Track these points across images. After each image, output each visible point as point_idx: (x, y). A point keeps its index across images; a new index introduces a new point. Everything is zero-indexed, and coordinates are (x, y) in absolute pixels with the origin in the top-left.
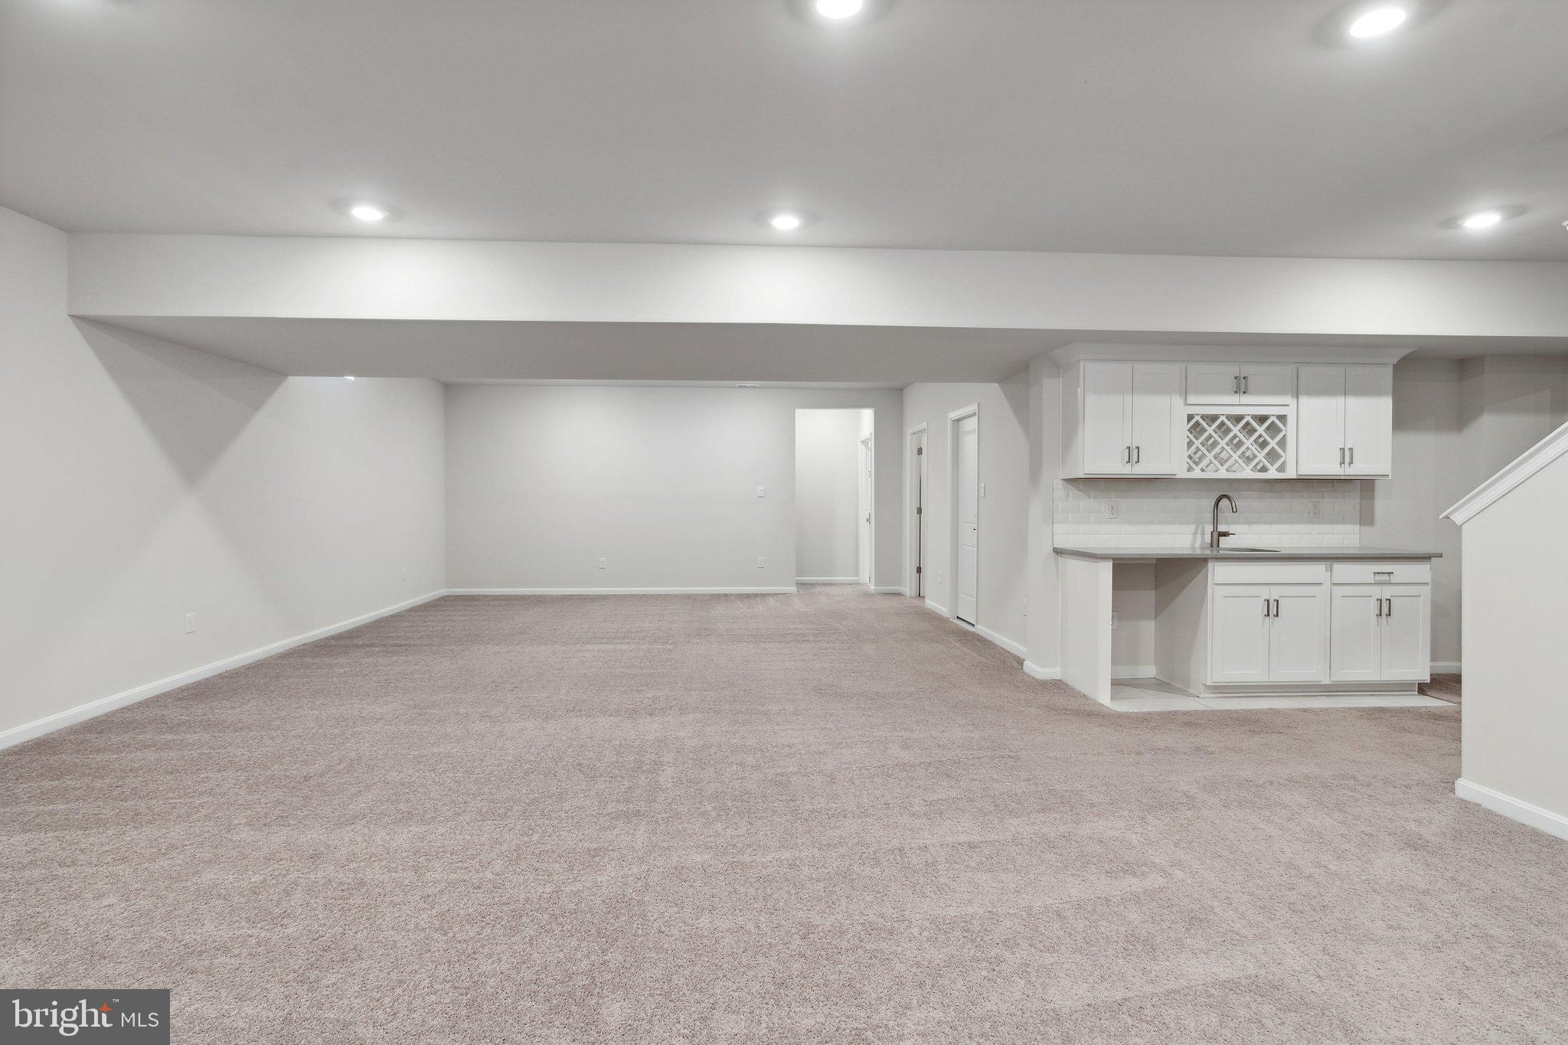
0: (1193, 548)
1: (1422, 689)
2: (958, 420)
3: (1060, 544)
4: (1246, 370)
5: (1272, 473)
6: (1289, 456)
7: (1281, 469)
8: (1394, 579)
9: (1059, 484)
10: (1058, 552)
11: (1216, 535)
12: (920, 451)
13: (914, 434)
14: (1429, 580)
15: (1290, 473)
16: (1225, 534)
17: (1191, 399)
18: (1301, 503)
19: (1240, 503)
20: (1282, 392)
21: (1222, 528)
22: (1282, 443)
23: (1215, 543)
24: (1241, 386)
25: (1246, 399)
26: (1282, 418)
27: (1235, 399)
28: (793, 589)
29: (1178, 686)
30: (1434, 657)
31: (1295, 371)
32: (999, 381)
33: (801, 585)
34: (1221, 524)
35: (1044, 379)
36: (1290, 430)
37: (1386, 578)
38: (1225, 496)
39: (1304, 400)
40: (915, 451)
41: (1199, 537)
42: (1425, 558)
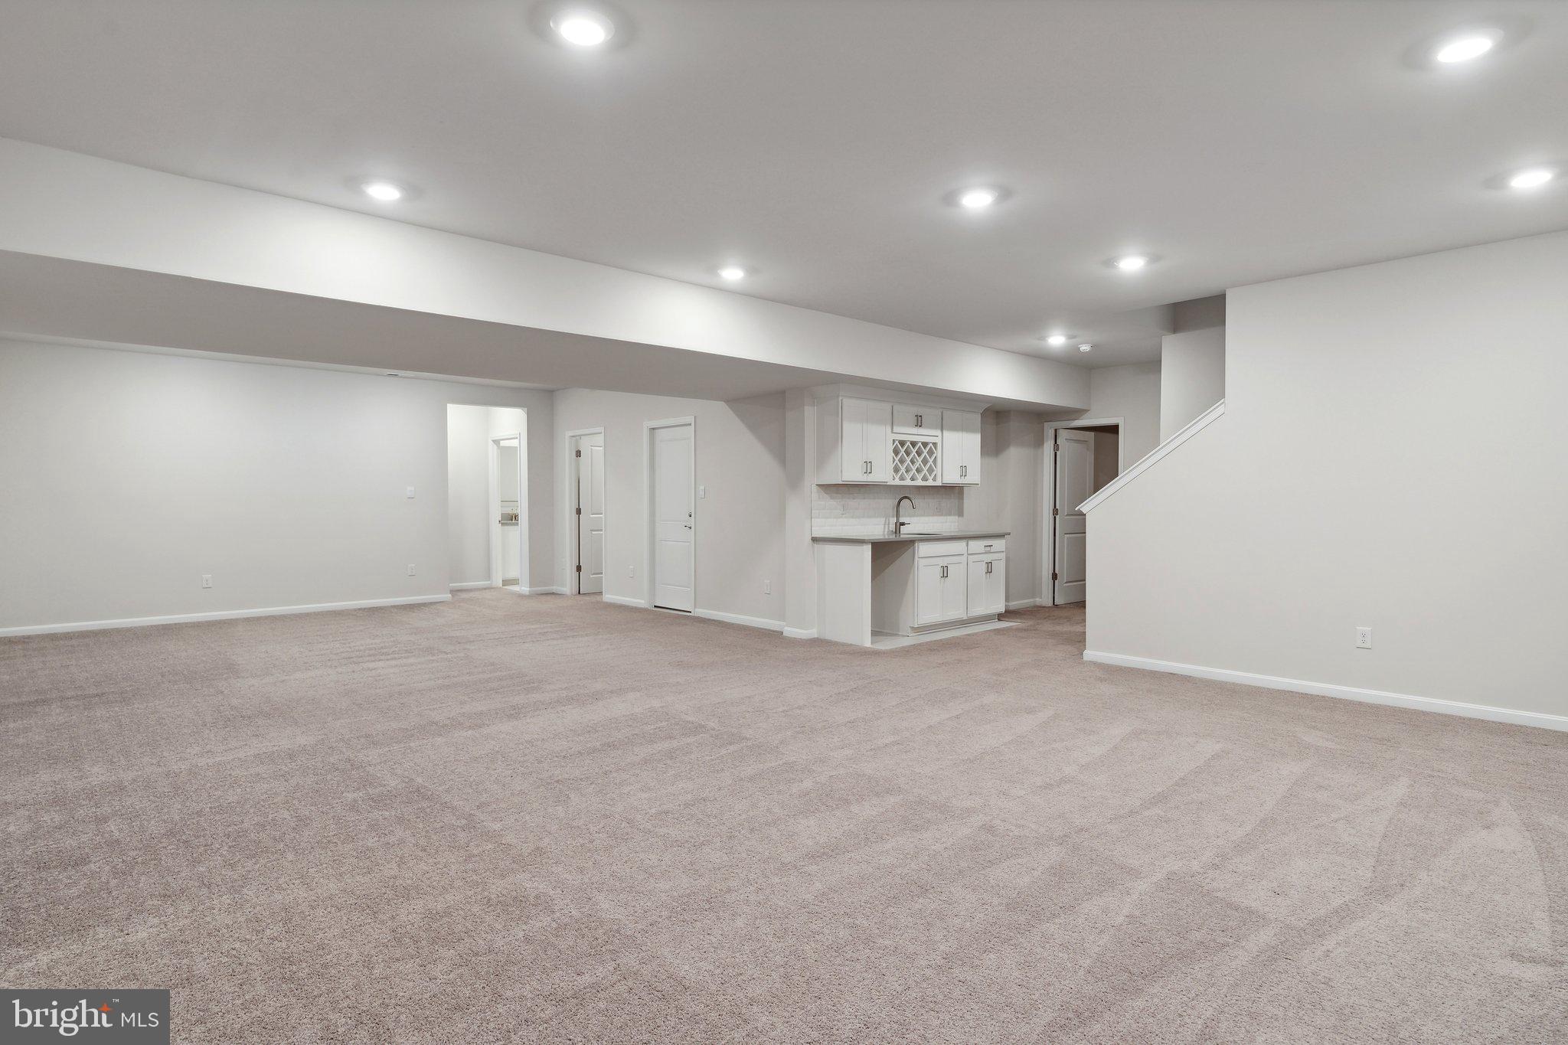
0: (884, 535)
1: (1000, 617)
2: (653, 429)
3: (816, 535)
4: (920, 411)
5: (930, 483)
6: (938, 471)
7: (934, 479)
8: (993, 549)
9: (814, 488)
10: (815, 540)
11: (898, 524)
12: (578, 454)
13: (573, 436)
14: (1004, 550)
15: (938, 483)
16: (903, 524)
17: (896, 429)
18: (932, 502)
19: (916, 501)
20: (936, 428)
21: (902, 520)
22: (935, 461)
23: (897, 531)
24: (919, 422)
25: (921, 431)
26: (935, 444)
27: (915, 430)
28: (448, 597)
29: (888, 631)
30: (1007, 599)
31: (940, 414)
32: (727, 401)
33: (454, 592)
34: (903, 516)
35: (806, 408)
36: (938, 453)
37: (988, 549)
38: (906, 497)
39: (945, 433)
40: (574, 454)
41: (887, 526)
42: (1001, 536)
